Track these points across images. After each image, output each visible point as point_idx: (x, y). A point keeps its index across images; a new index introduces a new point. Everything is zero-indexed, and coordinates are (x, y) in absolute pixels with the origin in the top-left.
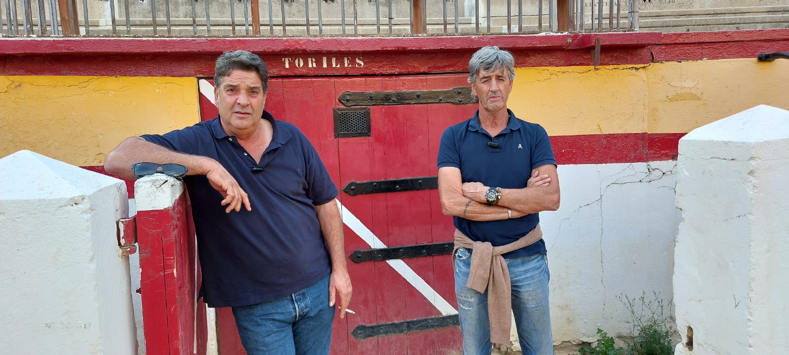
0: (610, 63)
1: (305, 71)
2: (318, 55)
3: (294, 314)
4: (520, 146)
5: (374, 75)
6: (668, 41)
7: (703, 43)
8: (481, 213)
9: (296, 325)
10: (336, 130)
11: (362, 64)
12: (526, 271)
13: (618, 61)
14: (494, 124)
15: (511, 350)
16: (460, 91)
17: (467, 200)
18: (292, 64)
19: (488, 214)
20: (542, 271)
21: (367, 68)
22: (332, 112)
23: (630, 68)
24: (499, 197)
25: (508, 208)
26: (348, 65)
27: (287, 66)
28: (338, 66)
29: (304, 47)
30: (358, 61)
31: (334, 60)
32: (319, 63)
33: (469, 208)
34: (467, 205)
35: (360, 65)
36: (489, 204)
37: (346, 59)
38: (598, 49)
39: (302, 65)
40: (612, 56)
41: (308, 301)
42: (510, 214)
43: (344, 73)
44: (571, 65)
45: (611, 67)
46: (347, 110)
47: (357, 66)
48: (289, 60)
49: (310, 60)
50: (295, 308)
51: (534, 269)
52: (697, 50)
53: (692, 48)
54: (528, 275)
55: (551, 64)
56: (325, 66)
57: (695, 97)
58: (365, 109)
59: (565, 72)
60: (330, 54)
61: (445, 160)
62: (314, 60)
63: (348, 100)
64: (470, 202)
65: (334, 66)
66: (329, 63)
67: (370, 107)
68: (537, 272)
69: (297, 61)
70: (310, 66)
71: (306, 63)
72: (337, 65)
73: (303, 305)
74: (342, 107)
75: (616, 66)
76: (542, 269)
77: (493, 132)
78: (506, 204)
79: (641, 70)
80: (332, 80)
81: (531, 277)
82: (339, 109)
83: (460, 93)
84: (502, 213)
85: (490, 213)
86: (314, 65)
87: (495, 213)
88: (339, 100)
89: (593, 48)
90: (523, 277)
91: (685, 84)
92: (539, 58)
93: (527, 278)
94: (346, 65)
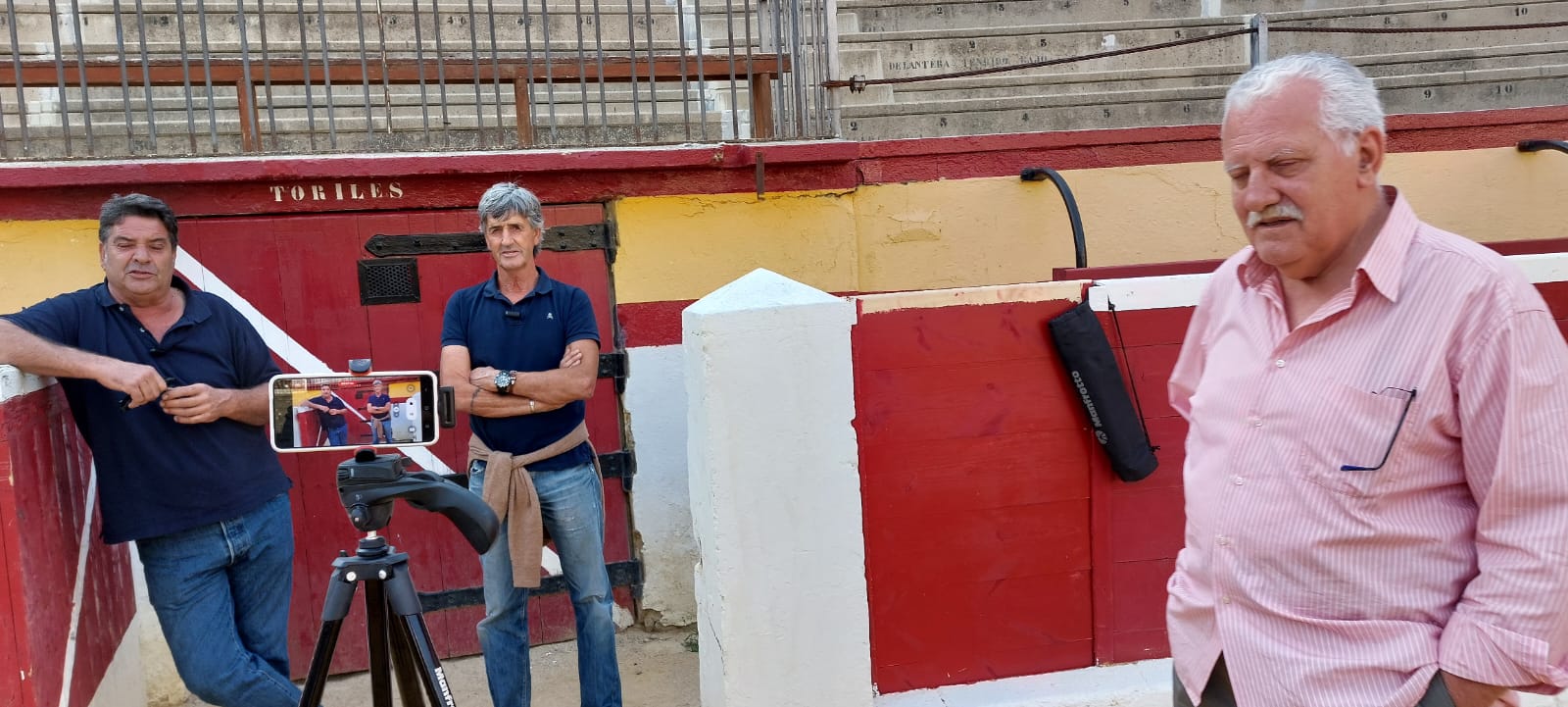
0: (795, 187)
1: (308, 206)
2: (328, 183)
3: (227, 555)
4: (550, 315)
5: (421, 209)
6: (885, 153)
7: (937, 154)
8: (495, 406)
9: (233, 570)
10: (363, 291)
11: (400, 192)
12: (561, 483)
13: (808, 184)
14: (516, 286)
15: (660, 624)
16: (562, 231)
17: (475, 388)
18: (286, 195)
19: (503, 407)
20: (585, 482)
21: (408, 199)
22: (356, 268)
23: (826, 195)
24: (513, 382)
25: (531, 399)
26: (378, 195)
27: (278, 198)
28: (362, 197)
29: (295, 172)
30: (392, 188)
31: (354, 188)
32: (330, 192)
33: (476, 400)
34: (474, 395)
35: (397, 194)
36: (502, 392)
37: (373, 186)
38: (760, 168)
39: (302, 195)
40: (796, 177)
41: (248, 536)
42: (532, 406)
43: (372, 207)
44: (733, 191)
45: (798, 193)
46: (378, 262)
47: (392, 196)
48: (281, 189)
49: (314, 189)
50: (228, 546)
51: (570, 480)
52: (932, 166)
53: (922, 163)
54: (563, 488)
55: (703, 191)
56: (340, 196)
57: (929, 236)
58: (408, 260)
59: (725, 203)
60: (346, 182)
61: (450, 336)
62: (321, 189)
63: (379, 248)
64: (478, 391)
65: (354, 196)
66: (346, 192)
67: (417, 257)
68: (576, 483)
69: (293, 191)
70: (316, 198)
71: (308, 193)
72: (359, 195)
73: (239, 541)
74: (372, 258)
75: (804, 192)
76: (584, 479)
77: (514, 298)
78: (524, 393)
79: (844, 197)
80: (355, 217)
81: (568, 490)
82: (365, 262)
83: (561, 235)
84: (524, 404)
85: (507, 406)
86: (323, 196)
87: (515, 405)
88: (366, 248)
89: (753, 167)
90: (557, 491)
91: (913, 218)
92: (684, 181)
93: (561, 492)
94: (374, 195)
